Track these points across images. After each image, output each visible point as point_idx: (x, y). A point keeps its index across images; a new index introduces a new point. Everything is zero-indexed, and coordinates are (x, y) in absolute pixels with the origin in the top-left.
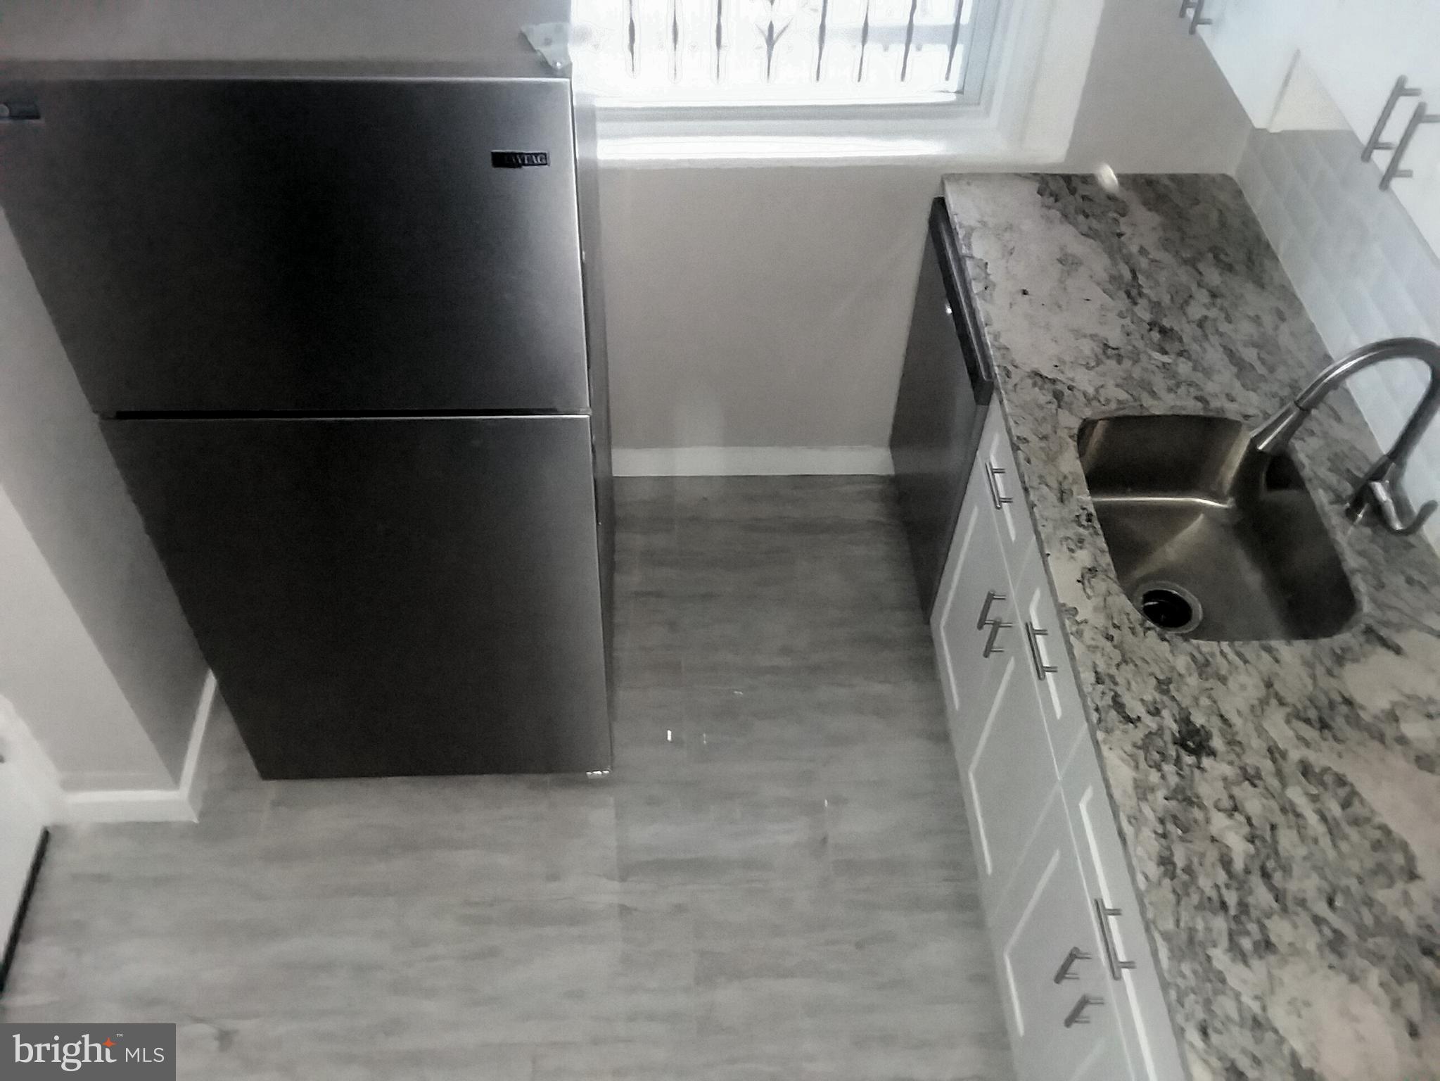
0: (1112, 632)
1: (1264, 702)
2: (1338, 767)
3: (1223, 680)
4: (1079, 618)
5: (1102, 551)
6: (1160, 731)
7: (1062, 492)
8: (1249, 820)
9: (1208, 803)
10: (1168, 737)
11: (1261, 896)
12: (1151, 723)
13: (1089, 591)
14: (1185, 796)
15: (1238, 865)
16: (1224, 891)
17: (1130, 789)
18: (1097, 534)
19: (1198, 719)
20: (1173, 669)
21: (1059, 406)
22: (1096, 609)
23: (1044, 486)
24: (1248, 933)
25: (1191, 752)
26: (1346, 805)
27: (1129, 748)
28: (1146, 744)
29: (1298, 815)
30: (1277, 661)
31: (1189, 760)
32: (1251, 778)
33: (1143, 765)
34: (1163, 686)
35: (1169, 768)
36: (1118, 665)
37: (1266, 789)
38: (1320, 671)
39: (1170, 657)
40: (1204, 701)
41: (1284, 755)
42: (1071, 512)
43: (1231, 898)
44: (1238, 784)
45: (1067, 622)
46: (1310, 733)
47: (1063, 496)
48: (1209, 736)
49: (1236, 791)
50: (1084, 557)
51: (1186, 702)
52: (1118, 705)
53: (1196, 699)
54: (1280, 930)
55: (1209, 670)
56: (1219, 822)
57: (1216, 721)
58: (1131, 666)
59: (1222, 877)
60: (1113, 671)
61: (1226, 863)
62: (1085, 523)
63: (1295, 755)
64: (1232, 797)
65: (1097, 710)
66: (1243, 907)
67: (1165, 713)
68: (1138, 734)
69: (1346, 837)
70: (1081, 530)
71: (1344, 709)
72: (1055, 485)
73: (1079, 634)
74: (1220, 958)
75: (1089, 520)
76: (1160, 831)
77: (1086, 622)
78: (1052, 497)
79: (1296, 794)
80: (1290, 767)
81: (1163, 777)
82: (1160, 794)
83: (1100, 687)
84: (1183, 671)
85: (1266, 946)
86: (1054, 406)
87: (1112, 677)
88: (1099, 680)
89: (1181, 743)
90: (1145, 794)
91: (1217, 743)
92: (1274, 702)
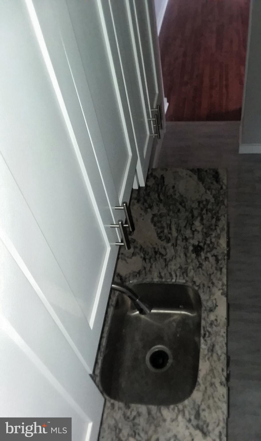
0: (211, 285)
1: (171, 260)
2: (159, 241)
3: (181, 268)
4: (221, 291)
5: (204, 319)
6: (207, 252)
7: (212, 351)
8: (191, 229)
9: (201, 233)
10: (205, 251)
11: (196, 213)
12: (209, 255)
13: (214, 302)
14: (206, 235)
15: (199, 218)
16: (205, 213)
17: (222, 236)
18: (204, 327)
19: (194, 256)
20: (195, 271)
21: (199, 407)
22: (214, 294)
23: (219, 354)
24: (203, 205)
25: (200, 247)
26: (162, 232)
27: (218, 248)
28: (213, 248)
29: (177, 230)
30: (160, 273)
31: (202, 244)
32: (186, 239)
33: (216, 243)
34: (200, 266)
35: (208, 242)
36: (213, 273)
37: (182, 236)
38: (148, 269)
39: (194, 275)
40: (189, 261)
41: (173, 245)
42: (211, 340)
43: (204, 211)
44: (190, 238)
45: (226, 290)
46: (162, 251)
47: (212, 349)
48: (192, 251)
49: (191, 236)
50: (212, 317)
51: (195, 261)
52: (217, 260)
53: (192, 262)
54: (195, 205)
55: (183, 271)
56: (199, 229)
57: (188, 255)
58: (209, 273)
59: (204, 216)
60: (215, 271)
61: (202, 219)
62: (207, 333)
63: (170, 244)
64: (193, 234)
65: (224, 259)
66: (202, 210)
67: (203, 257)
68: (214, 252)
69: (167, 224)
70: (210, 330)
71: (147, 257)
72: (215, 355)
73: (223, 285)
74: (212, 200)
75: (205, 335)
76: (217, 227)
77: (219, 290)
78: (217, 347)
79: (175, 234)
80: (173, 241)
81: (211, 240)
82: (214, 235)
83: (221, 266)
84: (192, 271)
85: (199, 203)
86: (203, 407)
87: (216, 269)
88: (221, 269)
89: (202, 249)
90: (218, 235)
91: (191, 248)
92: (168, 260)
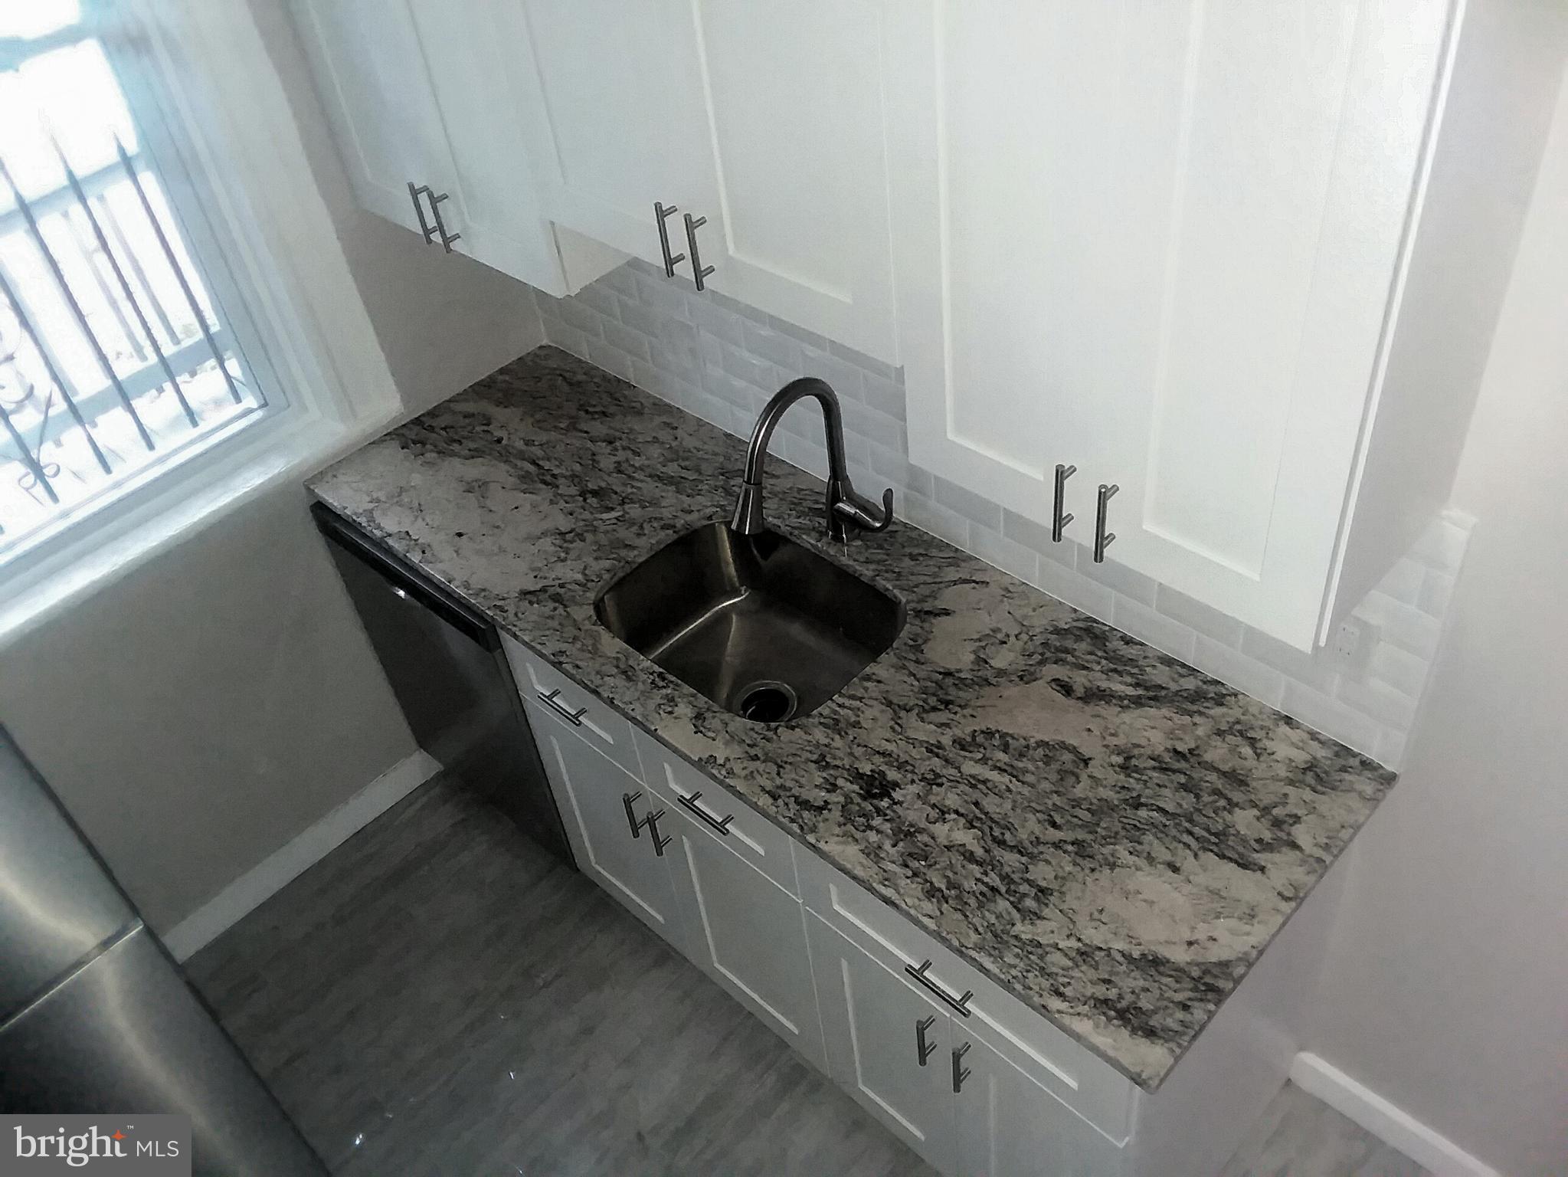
0: (753, 752)
1: (896, 718)
2: (979, 725)
3: (856, 725)
4: (721, 761)
5: (693, 696)
6: (849, 800)
7: (624, 672)
8: (957, 812)
9: (923, 824)
10: (857, 800)
11: (1011, 859)
12: (837, 798)
13: (710, 734)
14: (905, 833)
15: (979, 852)
16: (986, 879)
17: (862, 858)
18: (677, 685)
19: (866, 768)
20: (818, 745)
21: (565, 606)
22: (727, 744)
23: (606, 679)
24: (1025, 895)
25: (881, 796)
26: (1005, 748)
27: (837, 830)
28: (847, 818)
29: (984, 782)
30: (879, 682)
31: (885, 803)
32: (933, 780)
33: (858, 835)
34: (822, 763)
35: (877, 822)
36: (778, 774)
37: (950, 781)
38: (912, 667)
39: (810, 738)
40: (859, 751)
41: (940, 746)
42: (644, 682)
43: (993, 879)
44: (929, 792)
45: (715, 771)
46: (943, 717)
47: (628, 674)
48: (883, 774)
49: (933, 799)
50: (684, 710)
51: (847, 762)
52: (804, 804)
53: (851, 754)
54: (1041, 873)
55: (842, 725)
56: (941, 830)
57: (879, 760)
58: (788, 767)
59: (976, 870)
60: (778, 781)
61: (970, 857)
62: (661, 684)
63: (946, 741)
64: (934, 806)
65: (792, 821)
66: (1005, 878)
67: (840, 782)
68: (836, 814)
69: (1026, 771)
70: (664, 691)
71: (949, 681)
72: (615, 671)
73: (731, 773)
74: (1024, 930)
75: (664, 679)
76: (910, 874)
77: (728, 759)
78: (620, 681)
79: (970, 768)
80: (952, 753)
81: (878, 832)
82: (887, 846)
83: (780, 802)
84: (824, 741)
85: (1043, 892)
86: (561, 610)
87: (782, 787)
88: (775, 798)
89: (868, 795)
90: (877, 855)
91: (892, 775)
92: (903, 714)
